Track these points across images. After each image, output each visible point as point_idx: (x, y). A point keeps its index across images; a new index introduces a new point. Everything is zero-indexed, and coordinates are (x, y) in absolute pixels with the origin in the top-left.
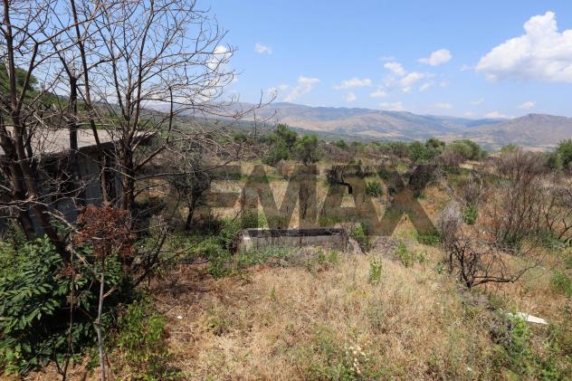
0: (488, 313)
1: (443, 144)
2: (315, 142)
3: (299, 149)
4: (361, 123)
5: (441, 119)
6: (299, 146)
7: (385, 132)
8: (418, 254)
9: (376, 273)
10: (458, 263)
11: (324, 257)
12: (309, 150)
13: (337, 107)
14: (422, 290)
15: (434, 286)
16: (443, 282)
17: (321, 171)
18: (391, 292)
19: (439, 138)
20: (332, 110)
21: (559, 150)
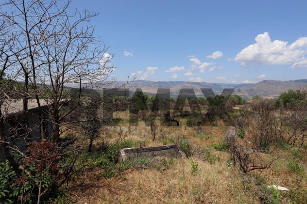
0: (257, 187)
5: (221, 85)
8: (217, 156)
9: (195, 168)
10: (238, 160)
11: (166, 162)
13: (168, 81)
14: (220, 177)
15: (227, 174)
16: (231, 171)
18: (204, 179)
20: (165, 83)
21: (281, 97)
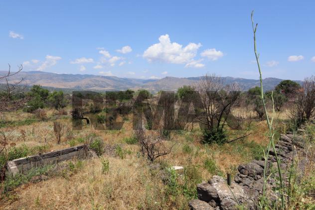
0: (161, 171)
1: (133, 92)
2: (62, 95)
3: (51, 101)
4: (90, 82)
5: (131, 80)
6: (51, 98)
7: (105, 87)
8: (128, 150)
9: (106, 167)
10: (146, 150)
11: (73, 166)
12: (59, 100)
13: (74, 74)
14: (131, 169)
15: (136, 165)
16: (141, 162)
17: (68, 113)
18: (115, 175)
19: (131, 89)
20: (71, 75)
21: (178, 92)
